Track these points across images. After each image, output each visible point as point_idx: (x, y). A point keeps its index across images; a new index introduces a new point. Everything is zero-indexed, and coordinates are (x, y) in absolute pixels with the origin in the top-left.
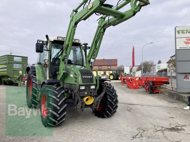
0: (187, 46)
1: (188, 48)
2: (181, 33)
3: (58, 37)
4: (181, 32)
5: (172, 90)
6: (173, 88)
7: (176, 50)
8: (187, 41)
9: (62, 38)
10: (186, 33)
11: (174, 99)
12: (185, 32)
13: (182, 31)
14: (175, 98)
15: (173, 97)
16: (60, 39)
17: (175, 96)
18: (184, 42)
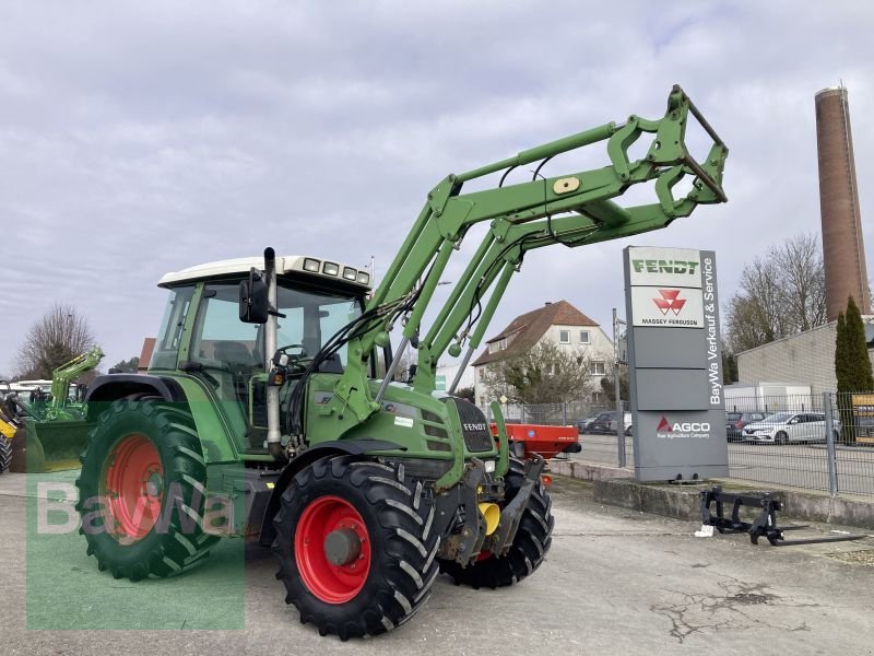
0: (662, 317)
1: (667, 324)
2: (644, 270)
3: (306, 260)
4: (644, 264)
5: (573, 476)
6: (575, 467)
7: (631, 328)
8: (662, 298)
9: (319, 262)
10: (661, 271)
11: (622, 506)
12: (658, 269)
13: (649, 262)
14: (625, 505)
15: (615, 501)
16: (312, 267)
17: (627, 497)
18: (656, 301)
